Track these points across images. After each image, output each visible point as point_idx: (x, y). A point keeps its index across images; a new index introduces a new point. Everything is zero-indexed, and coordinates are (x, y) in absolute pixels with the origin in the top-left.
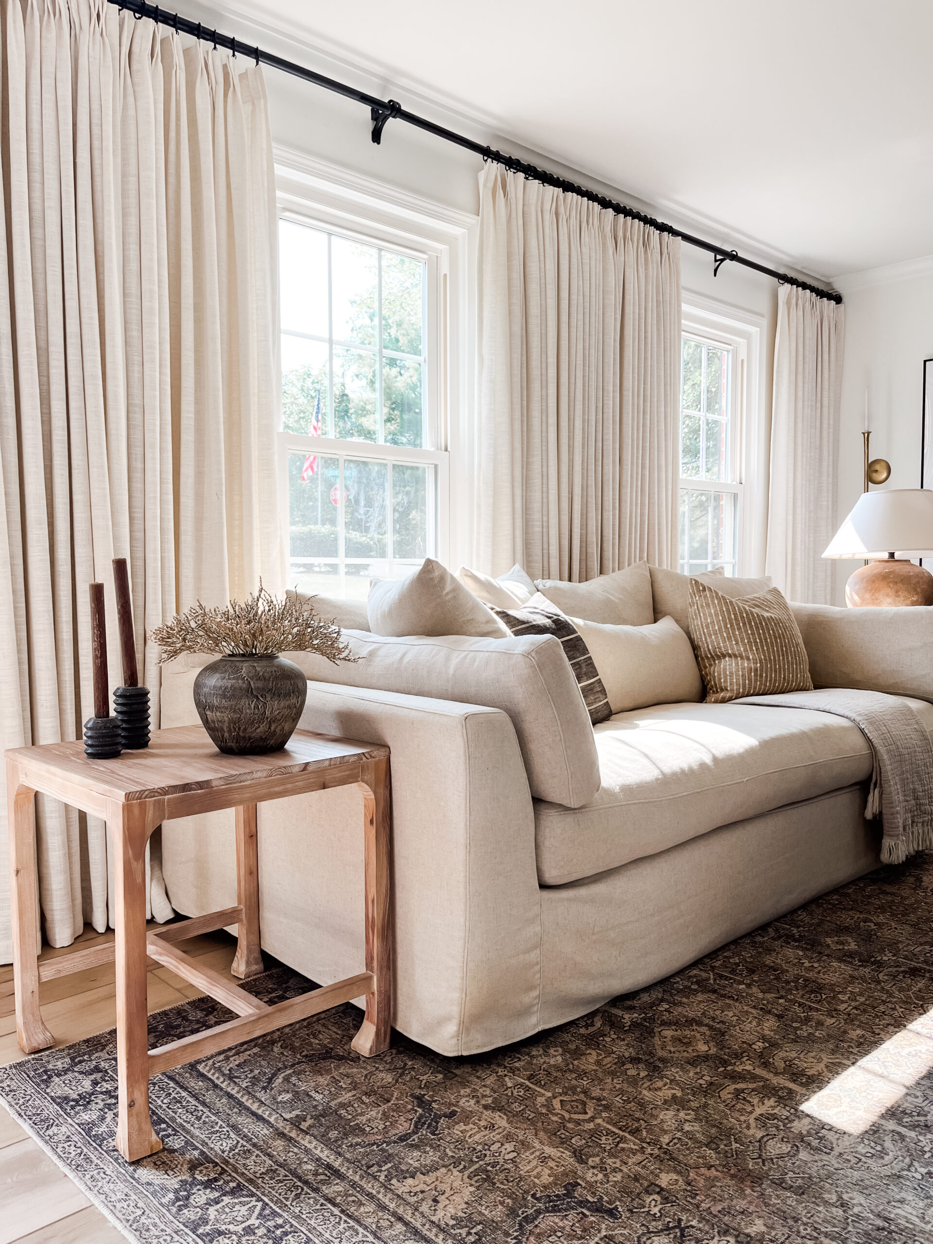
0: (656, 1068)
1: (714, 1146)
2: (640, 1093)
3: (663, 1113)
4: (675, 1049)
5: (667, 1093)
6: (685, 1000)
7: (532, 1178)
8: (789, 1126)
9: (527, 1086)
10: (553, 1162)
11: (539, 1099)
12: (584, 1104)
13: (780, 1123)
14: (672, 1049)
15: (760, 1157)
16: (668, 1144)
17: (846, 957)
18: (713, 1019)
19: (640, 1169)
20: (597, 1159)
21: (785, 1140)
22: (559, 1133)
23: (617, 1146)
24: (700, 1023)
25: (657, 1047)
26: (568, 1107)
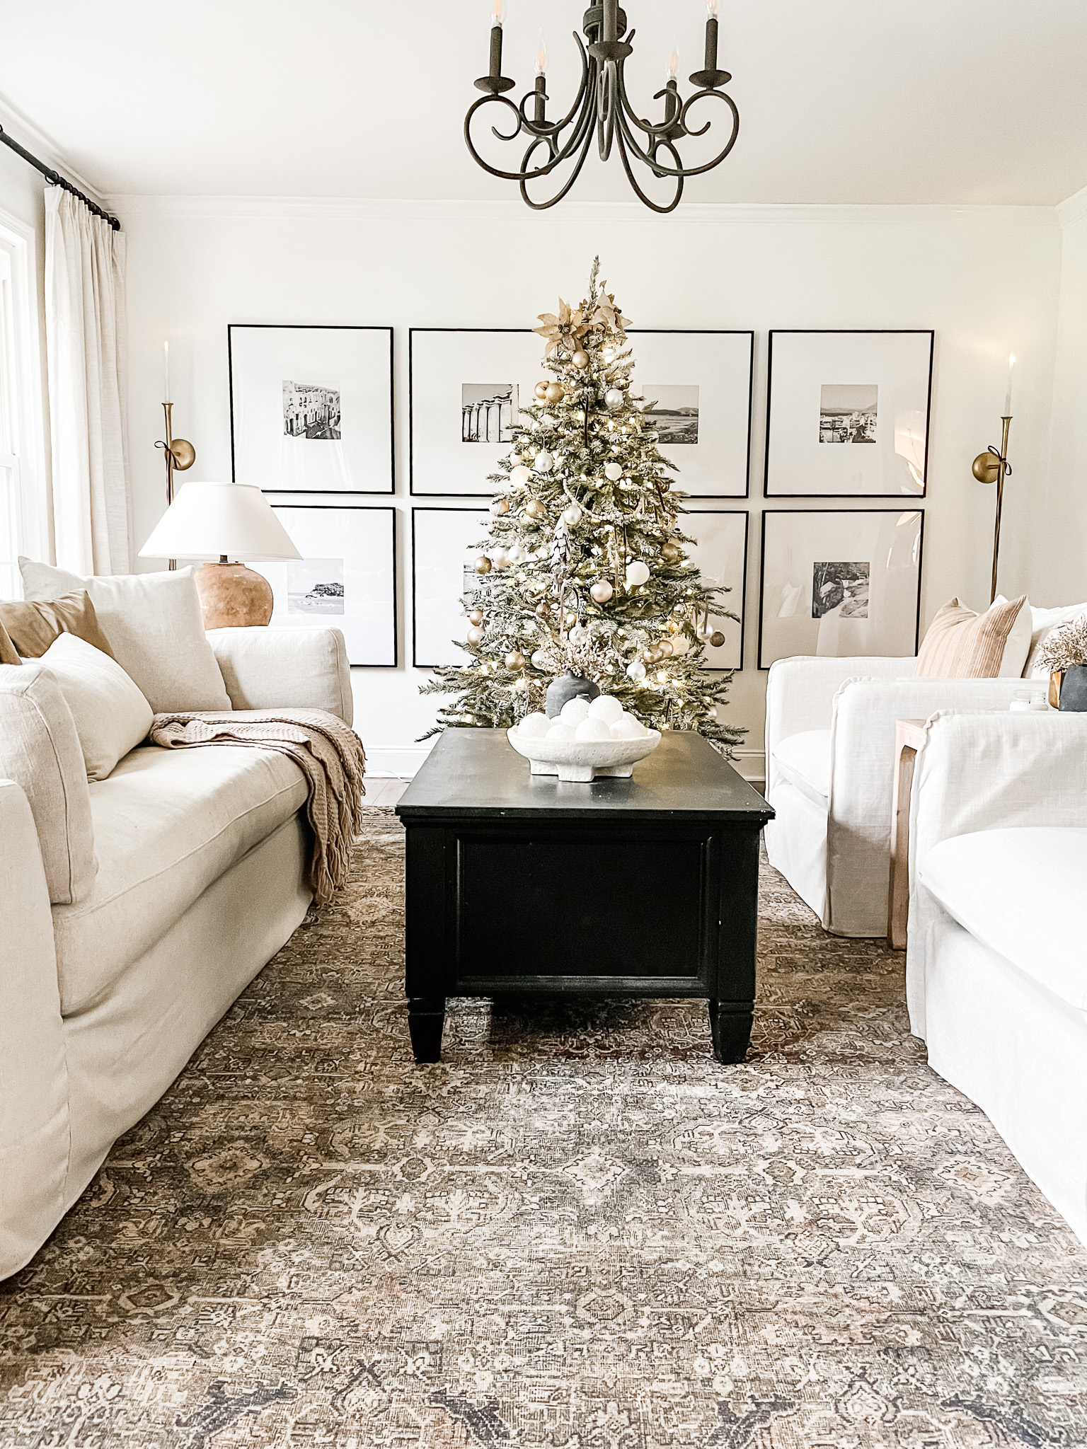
0: (217, 1209)
1: (337, 1265)
2: (218, 1245)
3: (260, 1255)
4: (224, 1179)
5: (248, 1231)
6: (195, 1119)
7: (162, 1404)
8: (394, 1209)
9: (71, 1301)
10: (173, 1373)
11: (98, 1308)
12: (161, 1288)
13: (384, 1211)
14: (221, 1180)
15: (390, 1256)
16: (289, 1286)
17: (332, 1013)
18: (242, 1128)
19: (279, 1330)
20: (223, 1343)
21: (401, 1226)
22: (154, 1337)
23: (234, 1317)
24: (232, 1140)
25: (200, 1185)
26: (143, 1301)
